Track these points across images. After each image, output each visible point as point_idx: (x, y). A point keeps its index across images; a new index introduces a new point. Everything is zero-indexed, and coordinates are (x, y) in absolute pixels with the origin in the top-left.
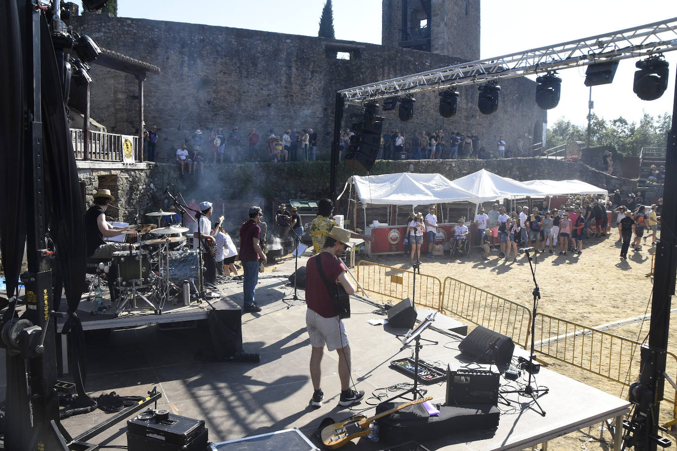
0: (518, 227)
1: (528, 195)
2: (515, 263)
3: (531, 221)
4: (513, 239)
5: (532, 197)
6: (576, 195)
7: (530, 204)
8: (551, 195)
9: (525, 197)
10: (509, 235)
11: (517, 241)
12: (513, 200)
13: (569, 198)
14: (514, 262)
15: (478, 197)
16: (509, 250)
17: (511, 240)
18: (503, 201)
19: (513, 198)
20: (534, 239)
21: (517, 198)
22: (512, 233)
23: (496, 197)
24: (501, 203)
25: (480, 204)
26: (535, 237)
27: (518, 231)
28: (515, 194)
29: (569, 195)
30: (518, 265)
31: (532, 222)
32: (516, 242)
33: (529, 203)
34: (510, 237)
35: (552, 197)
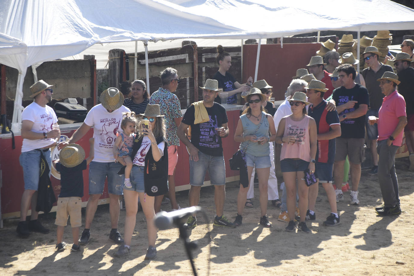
0: (158, 143)
1: (189, 37)
2: (153, 264)
3: (196, 122)
4: (142, 184)
5: (201, 43)
6: (339, 34)
7: (196, 66)
8: (261, 36)
9: (178, 44)
10: (128, 170)
11: (154, 189)
12: (141, 56)
13: (319, 47)
14: (148, 260)
15: (23, 46)
16: (131, 221)
17: (135, 187)
18: (107, 58)
19: (141, 48)
20: (207, 184)
21: (153, 47)
22: (137, 163)
23: (84, 46)
24: (102, 64)
25: (30, 69)
26: (209, 175)
27: (157, 157)
28: (148, 36)
29: (319, 37)
30: (158, 267)
31: (198, 125)
32: (150, 194)
33: (193, 64)
34: (132, 179)
35: (264, 42)
